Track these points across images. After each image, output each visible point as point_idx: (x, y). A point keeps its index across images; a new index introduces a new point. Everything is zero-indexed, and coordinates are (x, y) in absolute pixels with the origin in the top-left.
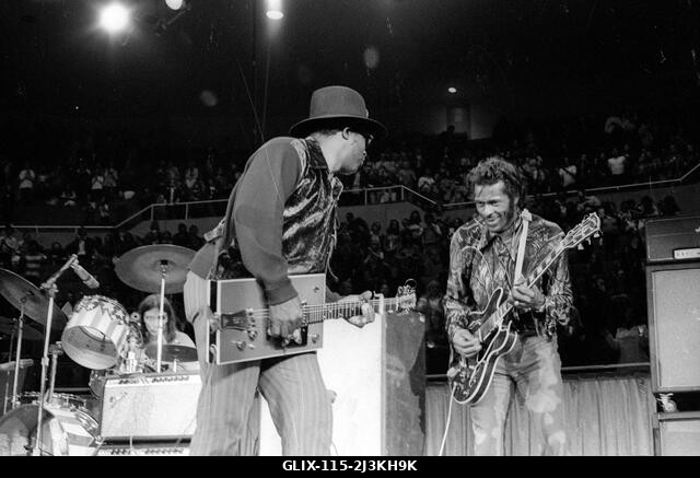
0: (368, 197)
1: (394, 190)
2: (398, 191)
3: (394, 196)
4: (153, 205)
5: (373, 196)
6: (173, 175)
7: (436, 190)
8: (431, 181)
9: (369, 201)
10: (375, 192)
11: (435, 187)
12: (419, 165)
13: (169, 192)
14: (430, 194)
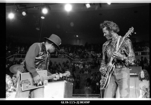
0: (59, 56)
1: (64, 56)
2: (65, 56)
3: (64, 57)
4: (14, 54)
5: (60, 57)
6: (19, 49)
7: (73, 56)
8: (72, 54)
9: (59, 57)
10: (60, 56)
11: (73, 55)
12: (70, 51)
13: (18, 52)
14: (71, 57)
